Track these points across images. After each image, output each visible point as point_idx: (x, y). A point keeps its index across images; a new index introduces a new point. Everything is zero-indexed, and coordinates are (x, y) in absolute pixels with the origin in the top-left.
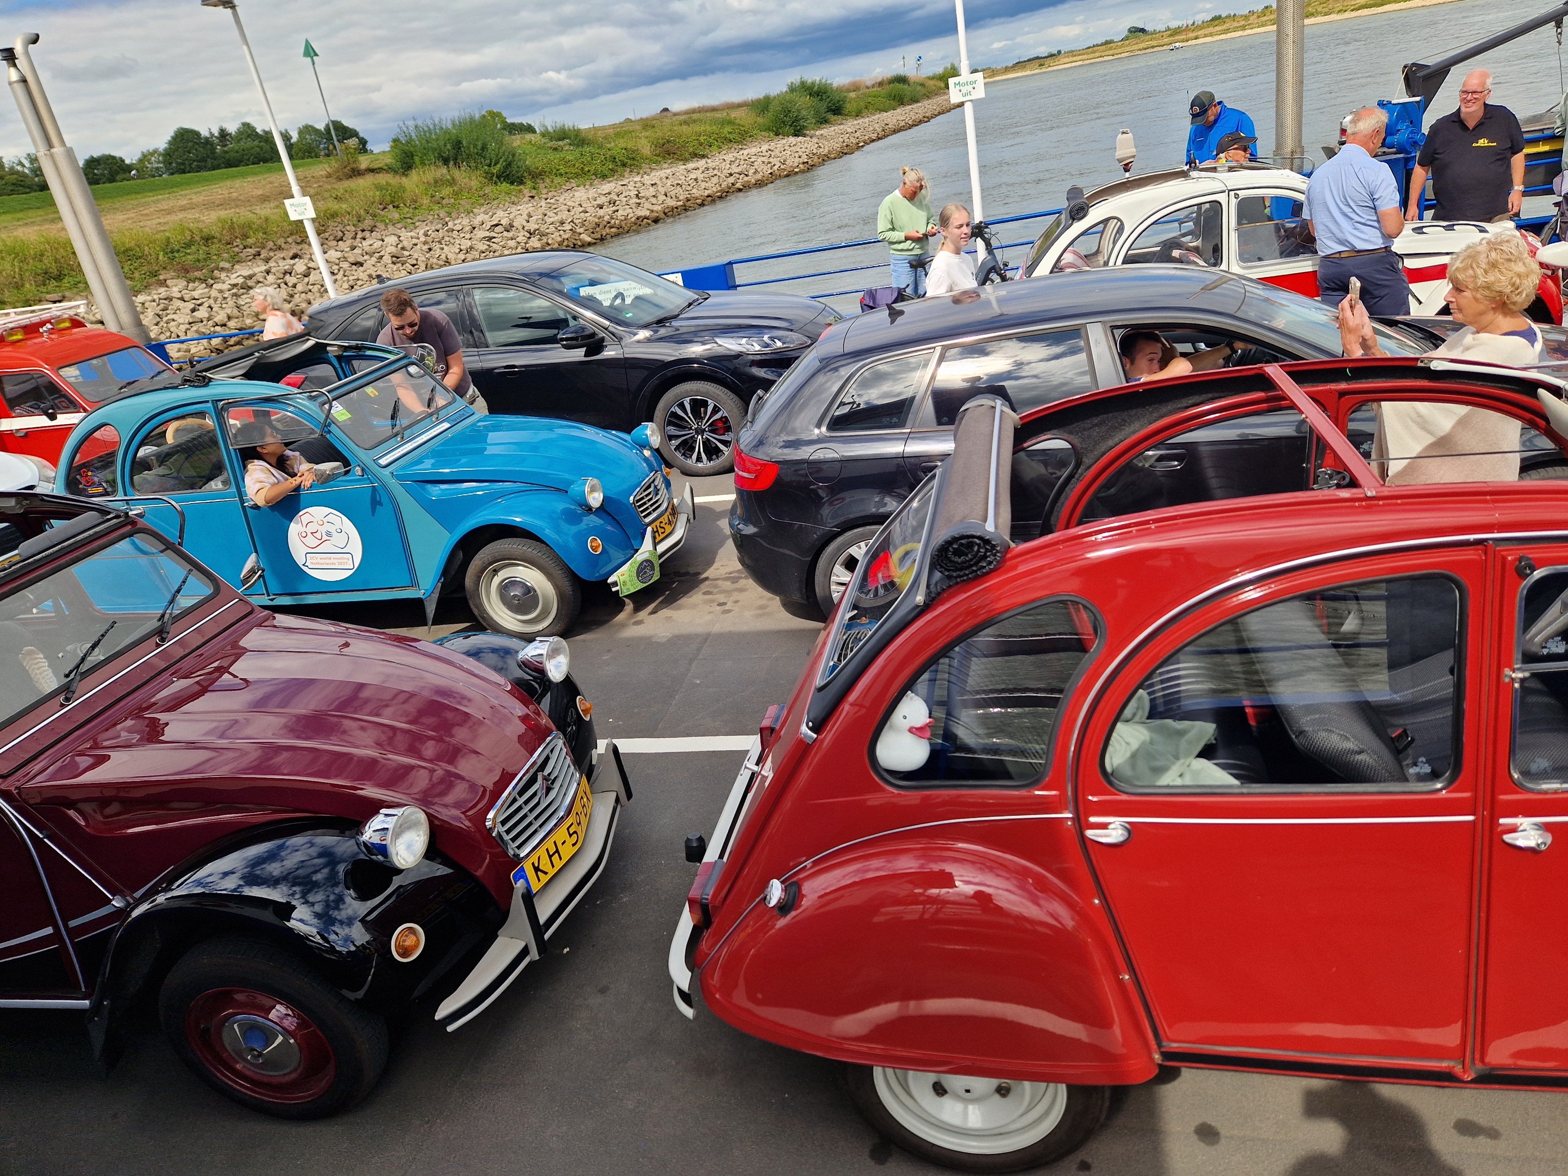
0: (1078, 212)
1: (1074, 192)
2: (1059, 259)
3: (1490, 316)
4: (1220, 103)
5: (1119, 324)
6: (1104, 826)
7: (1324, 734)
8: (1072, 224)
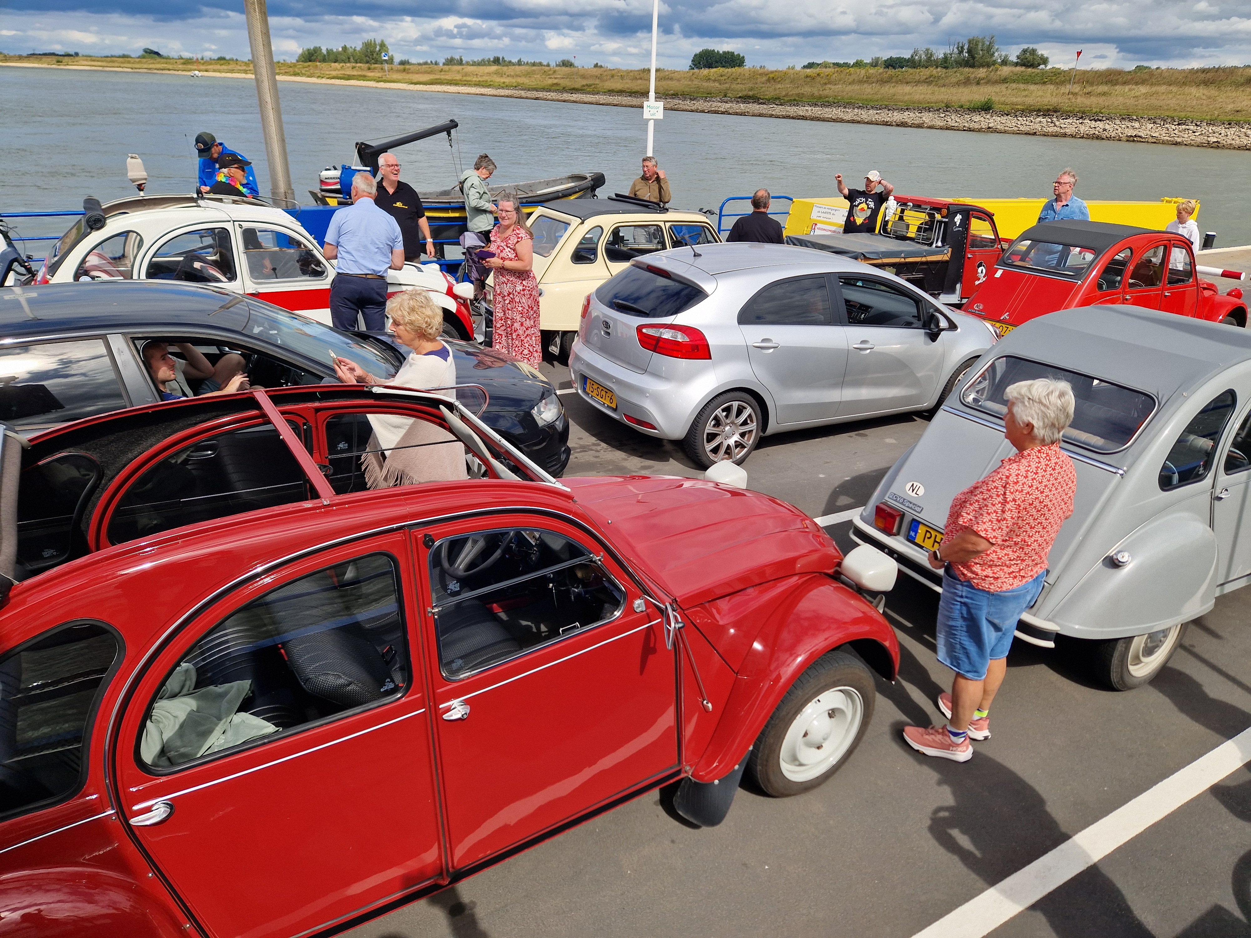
0: (96, 223)
1: (91, 203)
2: (83, 261)
3: (416, 342)
4: (221, 144)
5: (140, 335)
6: (148, 810)
7: (322, 678)
8: (90, 233)
